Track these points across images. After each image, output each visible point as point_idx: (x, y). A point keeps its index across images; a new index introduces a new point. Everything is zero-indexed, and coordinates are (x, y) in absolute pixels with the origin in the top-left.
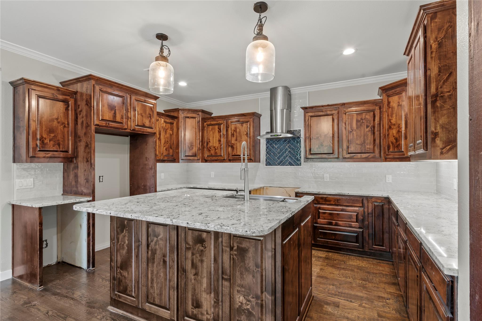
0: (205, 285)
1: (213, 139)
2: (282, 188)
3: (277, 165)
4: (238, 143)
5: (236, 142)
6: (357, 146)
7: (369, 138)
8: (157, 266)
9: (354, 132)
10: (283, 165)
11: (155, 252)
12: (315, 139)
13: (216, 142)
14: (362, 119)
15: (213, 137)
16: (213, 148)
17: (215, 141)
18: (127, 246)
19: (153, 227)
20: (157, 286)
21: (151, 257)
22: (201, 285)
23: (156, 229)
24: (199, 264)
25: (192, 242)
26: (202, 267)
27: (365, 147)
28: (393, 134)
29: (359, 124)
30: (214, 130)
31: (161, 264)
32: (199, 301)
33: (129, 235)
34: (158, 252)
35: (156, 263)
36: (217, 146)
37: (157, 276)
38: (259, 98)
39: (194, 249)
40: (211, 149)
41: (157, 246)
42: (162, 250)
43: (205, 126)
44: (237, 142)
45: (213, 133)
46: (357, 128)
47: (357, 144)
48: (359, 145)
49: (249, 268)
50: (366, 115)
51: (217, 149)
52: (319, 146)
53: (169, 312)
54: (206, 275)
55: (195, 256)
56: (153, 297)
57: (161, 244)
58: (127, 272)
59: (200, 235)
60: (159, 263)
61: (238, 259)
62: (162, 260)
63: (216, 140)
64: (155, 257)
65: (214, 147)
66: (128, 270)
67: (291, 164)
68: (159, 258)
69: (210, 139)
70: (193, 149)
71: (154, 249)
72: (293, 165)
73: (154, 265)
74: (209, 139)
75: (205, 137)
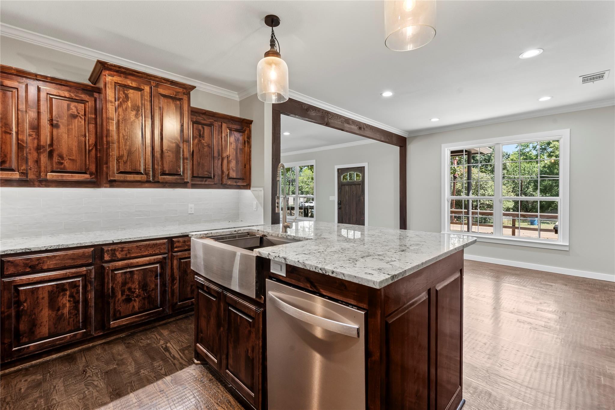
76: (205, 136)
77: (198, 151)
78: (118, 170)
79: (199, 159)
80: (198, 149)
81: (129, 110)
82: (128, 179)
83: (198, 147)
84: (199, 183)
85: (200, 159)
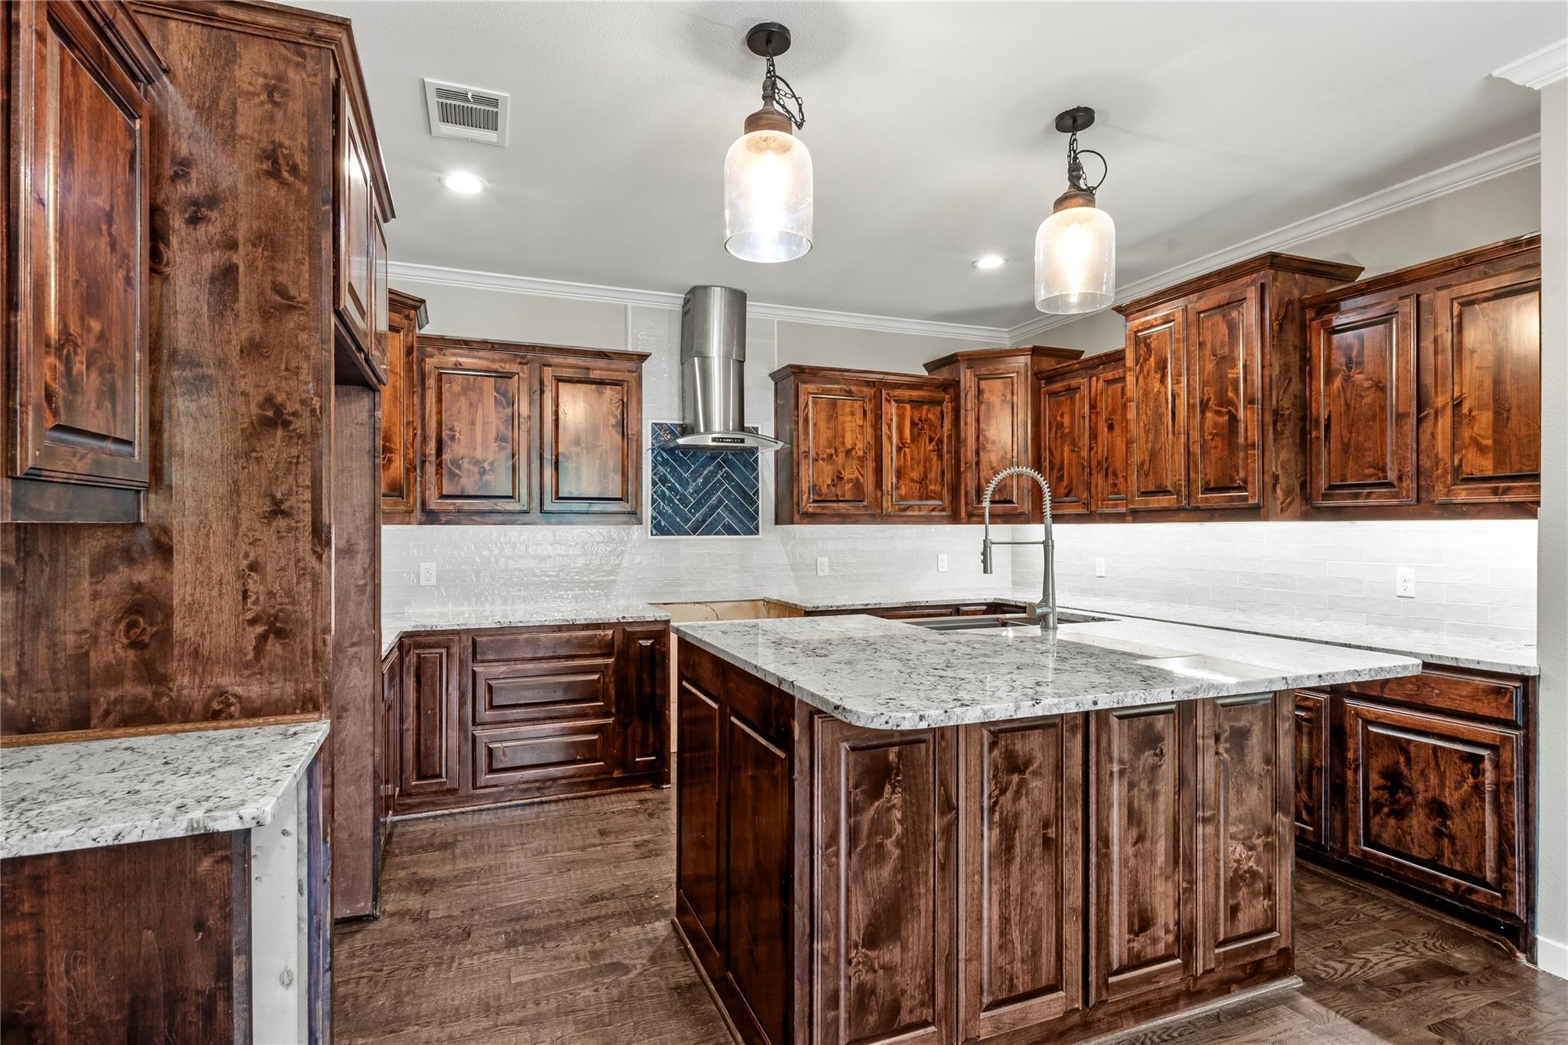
0: (1161, 859)
1: (472, 431)
2: (703, 607)
3: (687, 533)
4: (585, 452)
5: (574, 449)
6: (913, 484)
7: (934, 469)
8: (1021, 868)
9: (907, 450)
10: (708, 532)
11: (1016, 822)
12: (823, 459)
13: (485, 444)
14: (920, 420)
15: (473, 423)
16: (471, 467)
17: (479, 440)
18: (898, 844)
19: (1009, 741)
20: (1022, 932)
21: (1001, 845)
22: (1153, 861)
23: (1019, 746)
24: (1147, 807)
25: (1129, 750)
26: (1155, 812)
27: (927, 488)
28: (991, 462)
29: (915, 431)
30: (475, 396)
31: (1035, 856)
32: (1146, 911)
33: (908, 798)
34: (1025, 820)
35: (1018, 860)
36: (490, 459)
37: (1022, 899)
38: (630, 305)
39: (1134, 770)
40: (459, 467)
41: (1023, 801)
42: (1040, 808)
43: (430, 373)
44: (578, 449)
45: (471, 405)
46: (912, 440)
47: (912, 480)
48: (916, 482)
49: (1252, 771)
50: (928, 410)
51: (491, 470)
52: (833, 480)
53: (1062, 994)
54: (1163, 831)
55: (1136, 790)
56: (1008, 976)
57: (1036, 791)
58: (899, 944)
59: (1150, 727)
60: (1030, 854)
61: (1232, 759)
62: (1039, 841)
63: (484, 433)
64: (1013, 839)
65: (477, 463)
66: (903, 933)
67: (730, 530)
68: (1027, 840)
69: (456, 428)
70: (393, 465)
71: (1010, 814)
72: (736, 533)
73: (1013, 869)
74: (452, 429)
75: (430, 416)
76: (1366, 360)
77: (1343, 409)
78: (1138, 490)
79: (1345, 433)
80: (1343, 404)
81: (1152, 373)
82: (1152, 506)
83: (1342, 400)
84: (1350, 502)
85: (1351, 433)
